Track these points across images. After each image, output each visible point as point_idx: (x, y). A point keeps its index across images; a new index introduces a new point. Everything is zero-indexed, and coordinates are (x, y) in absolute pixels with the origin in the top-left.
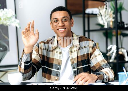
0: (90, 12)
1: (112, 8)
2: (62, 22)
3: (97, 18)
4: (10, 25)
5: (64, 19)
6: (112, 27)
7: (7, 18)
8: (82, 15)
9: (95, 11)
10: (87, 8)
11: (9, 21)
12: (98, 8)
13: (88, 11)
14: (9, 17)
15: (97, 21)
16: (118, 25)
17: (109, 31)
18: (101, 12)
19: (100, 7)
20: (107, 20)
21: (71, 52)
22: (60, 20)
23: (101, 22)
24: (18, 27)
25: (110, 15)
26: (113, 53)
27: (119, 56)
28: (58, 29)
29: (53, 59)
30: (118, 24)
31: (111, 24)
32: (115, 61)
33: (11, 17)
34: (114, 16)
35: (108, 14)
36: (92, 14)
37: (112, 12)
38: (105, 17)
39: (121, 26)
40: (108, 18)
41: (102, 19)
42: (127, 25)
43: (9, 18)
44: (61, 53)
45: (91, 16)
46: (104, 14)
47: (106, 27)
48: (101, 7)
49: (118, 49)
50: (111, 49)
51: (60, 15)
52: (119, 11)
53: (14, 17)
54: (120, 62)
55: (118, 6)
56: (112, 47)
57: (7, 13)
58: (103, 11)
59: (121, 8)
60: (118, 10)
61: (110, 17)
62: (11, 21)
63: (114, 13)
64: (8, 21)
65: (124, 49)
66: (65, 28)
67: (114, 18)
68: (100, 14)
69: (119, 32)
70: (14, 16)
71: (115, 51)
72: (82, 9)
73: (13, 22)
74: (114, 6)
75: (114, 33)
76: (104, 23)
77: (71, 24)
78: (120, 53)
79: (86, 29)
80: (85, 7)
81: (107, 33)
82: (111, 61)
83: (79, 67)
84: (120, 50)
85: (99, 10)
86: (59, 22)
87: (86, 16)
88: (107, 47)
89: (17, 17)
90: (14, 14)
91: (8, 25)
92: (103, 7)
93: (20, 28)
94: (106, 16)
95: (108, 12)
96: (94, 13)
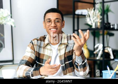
0: (80, 13)
1: (100, 10)
2: (55, 23)
3: (86, 18)
4: (5, 24)
5: (57, 20)
6: (99, 27)
7: (3, 18)
8: (72, 16)
9: (84, 12)
10: (77, 9)
11: (5, 20)
12: (87, 9)
13: (78, 12)
14: (4, 16)
15: (86, 22)
16: (104, 26)
17: (96, 31)
18: (89, 13)
19: (88, 9)
20: (95, 21)
21: (60, 50)
22: (53, 21)
23: (90, 23)
24: (13, 26)
25: (98, 16)
26: (99, 51)
27: (105, 54)
28: (50, 29)
29: (44, 55)
30: (105, 24)
31: (99, 24)
32: (102, 59)
33: (7, 16)
34: (101, 17)
35: (95, 16)
36: (81, 15)
37: (100, 13)
38: (93, 19)
39: (107, 27)
40: (95, 19)
41: (90, 20)
42: (113, 25)
43: (5, 18)
44: (51, 50)
45: (80, 16)
46: (92, 15)
47: (94, 27)
48: (90, 9)
49: (104, 47)
50: (97, 48)
51: (53, 16)
52: (106, 12)
53: (10, 17)
54: (105, 59)
55: (105, 9)
56: (98, 45)
57: (3, 13)
58: (91, 12)
59: (108, 10)
60: (104, 12)
61: (97, 18)
62: (6, 20)
63: (101, 15)
64: (3, 20)
65: (110, 47)
66: (57, 29)
67: (101, 19)
68: (88, 15)
69: (106, 31)
70: (9, 15)
71: (102, 49)
72: (72, 10)
73: (8, 21)
74: (101, 8)
75: (101, 33)
76: (92, 24)
77: (63, 25)
78: (106, 51)
79: (76, 28)
80: (75, 8)
81: (95, 33)
82: (98, 58)
83: (66, 63)
84: (106, 48)
85: (88, 11)
86: (52, 23)
87: (76, 16)
88: (94, 45)
89: (12, 17)
90: (9, 13)
91: (4, 24)
92: (91, 8)
93: (15, 27)
94: (94, 17)
95: (96, 13)
96: (84, 14)
